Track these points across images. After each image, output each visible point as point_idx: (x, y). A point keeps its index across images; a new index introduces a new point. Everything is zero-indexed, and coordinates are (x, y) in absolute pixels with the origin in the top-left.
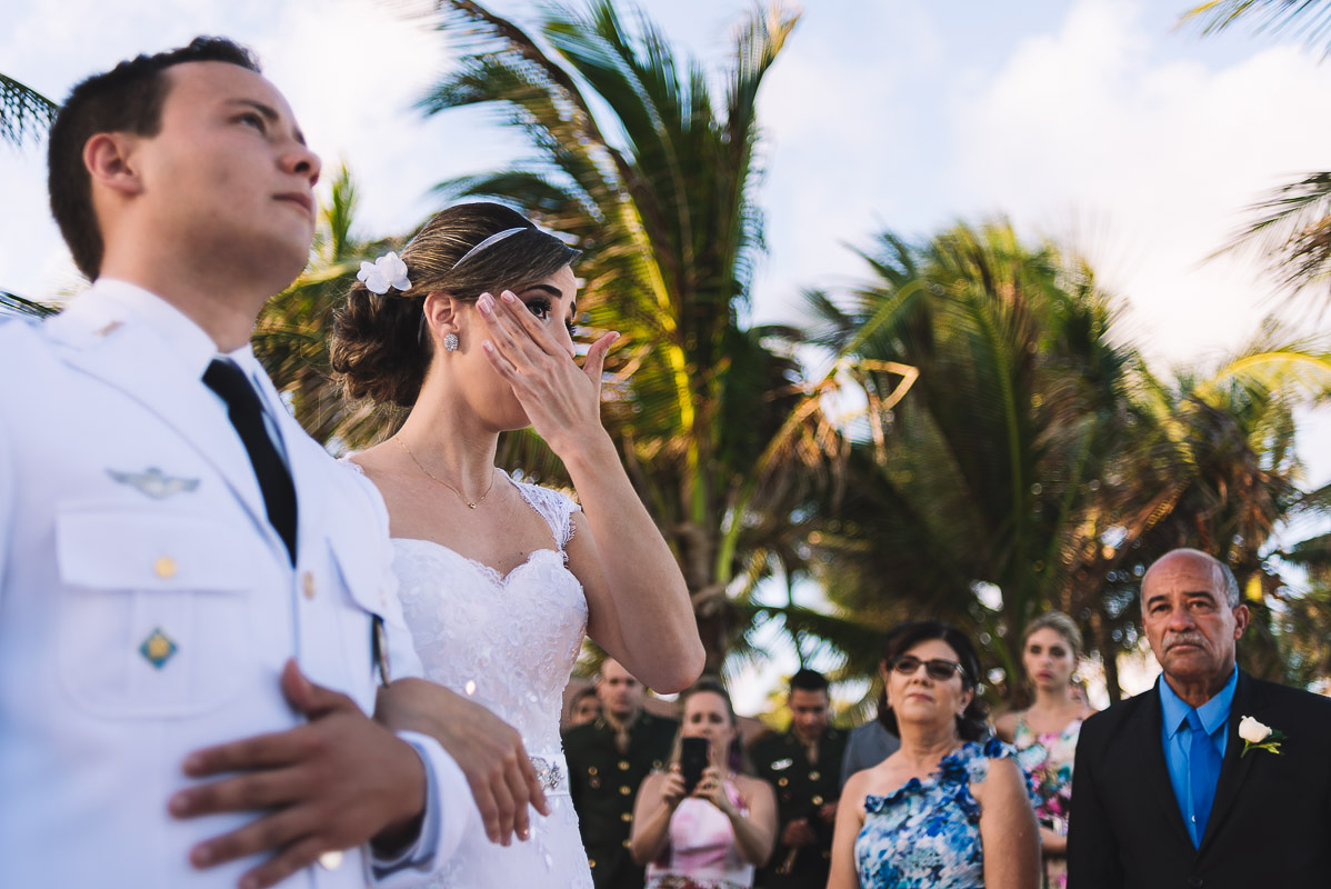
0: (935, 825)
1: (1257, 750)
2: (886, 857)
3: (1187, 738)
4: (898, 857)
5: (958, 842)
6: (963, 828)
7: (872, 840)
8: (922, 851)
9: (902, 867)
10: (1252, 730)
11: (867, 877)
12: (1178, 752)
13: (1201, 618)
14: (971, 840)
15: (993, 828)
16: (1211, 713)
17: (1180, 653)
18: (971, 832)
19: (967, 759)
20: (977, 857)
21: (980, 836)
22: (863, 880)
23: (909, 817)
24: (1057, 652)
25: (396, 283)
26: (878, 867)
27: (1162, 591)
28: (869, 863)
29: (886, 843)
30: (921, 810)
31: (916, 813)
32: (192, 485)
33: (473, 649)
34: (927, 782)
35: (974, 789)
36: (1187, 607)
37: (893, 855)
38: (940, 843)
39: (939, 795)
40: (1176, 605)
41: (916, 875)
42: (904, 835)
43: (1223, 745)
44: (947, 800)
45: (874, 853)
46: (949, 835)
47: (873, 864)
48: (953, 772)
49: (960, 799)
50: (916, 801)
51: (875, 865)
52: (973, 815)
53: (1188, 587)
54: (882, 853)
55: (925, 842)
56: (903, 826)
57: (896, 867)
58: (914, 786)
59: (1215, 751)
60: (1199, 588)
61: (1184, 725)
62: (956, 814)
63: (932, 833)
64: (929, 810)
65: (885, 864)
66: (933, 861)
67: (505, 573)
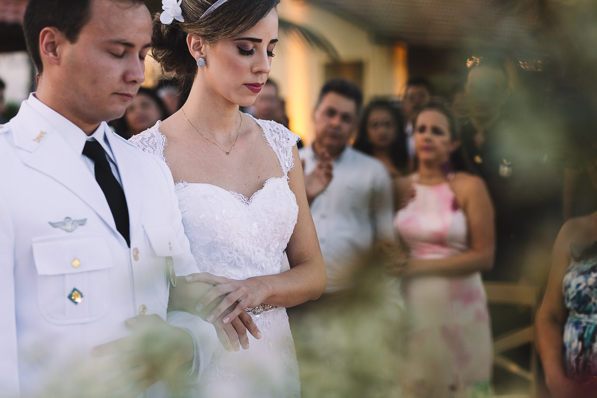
2: (581, 288)
4: (588, 289)
7: (573, 276)
9: (590, 295)
11: (568, 299)
22: (566, 301)
25: (177, 17)
26: (575, 294)
28: (570, 291)
29: (581, 279)
32: (82, 222)
33: (232, 243)
37: (585, 288)
45: (574, 284)
47: (572, 292)
51: (573, 292)
54: (578, 285)
57: (586, 296)
65: (579, 293)
67: (249, 196)
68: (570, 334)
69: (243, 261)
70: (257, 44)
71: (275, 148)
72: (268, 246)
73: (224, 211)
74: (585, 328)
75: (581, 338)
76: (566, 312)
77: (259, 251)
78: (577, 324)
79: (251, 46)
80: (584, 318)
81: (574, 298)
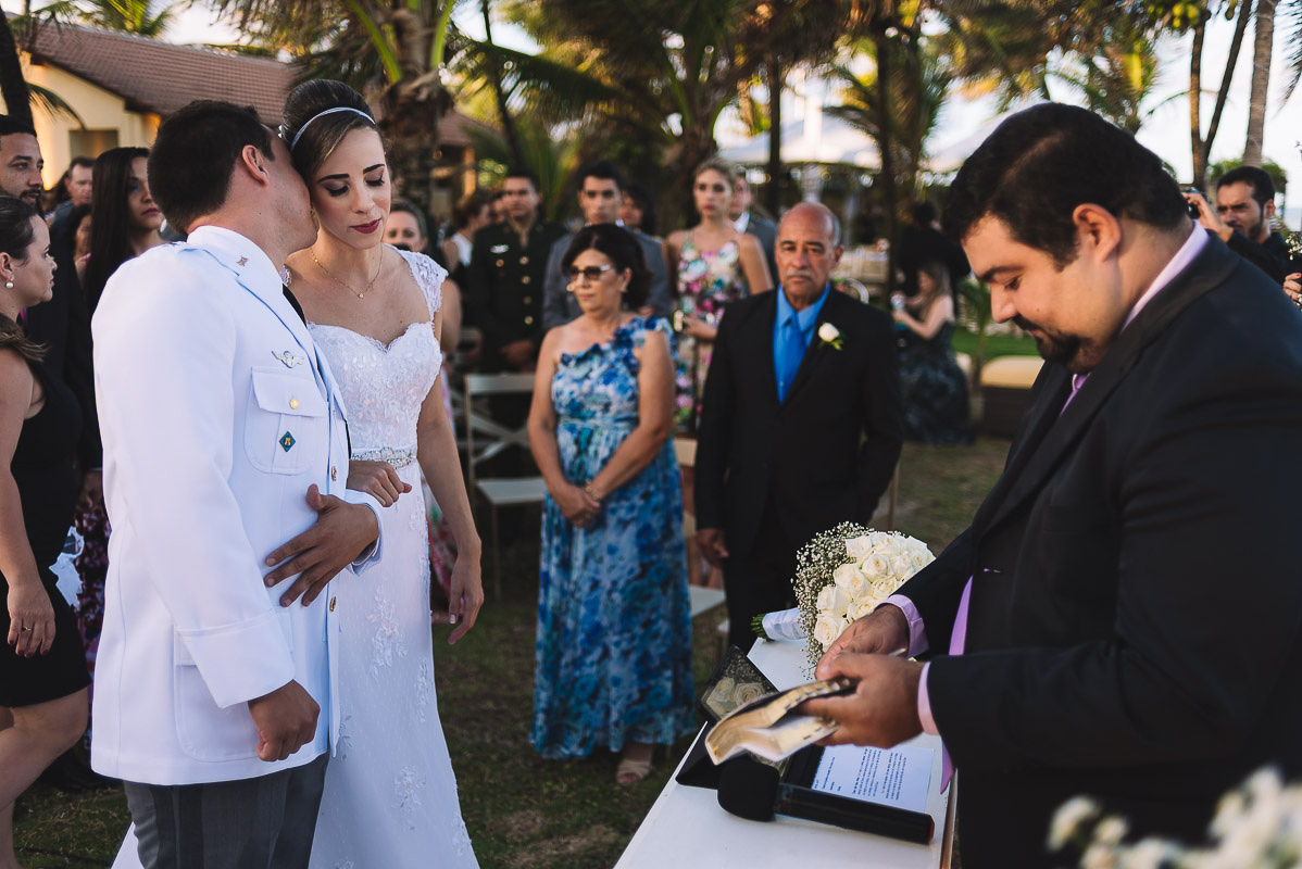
0: (608, 377)
1: (828, 345)
2: (574, 395)
3: (789, 331)
4: (582, 396)
5: (622, 389)
6: (626, 379)
7: (564, 383)
8: (598, 395)
9: (584, 403)
10: (828, 332)
12: (782, 338)
13: (814, 259)
14: (631, 387)
15: (647, 379)
16: (806, 316)
17: (796, 283)
18: (632, 381)
19: (633, 330)
20: (635, 398)
21: (638, 384)
23: (591, 370)
24: (718, 188)
26: (568, 401)
27: (793, 238)
28: (562, 397)
29: (574, 387)
30: (601, 365)
31: (597, 368)
34: (605, 346)
35: (636, 352)
36: (805, 251)
37: (579, 395)
38: (610, 390)
39: (612, 356)
40: (799, 248)
41: (593, 408)
42: (587, 383)
43: (809, 338)
44: (617, 360)
45: (567, 391)
46: (617, 384)
47: (565, 399)
48: (623, 340)
49: (626, 360)
50: (596, 359)
52: (634, 370)
53: (808, 237)
54: (572, 393)
55: (601, 389)
56: (587, 377)
57: (580, 403)
58: (596, 350)
59: (803, 341)
60: (816, 239)
61: (789, 322)
62: (622, 369)
63: (606, 382)
64: (605, 366)
65: (573, 401)
66: (605, 401)
67: (388, 343)
68: (565, 439)
69: (374, 415)
70: (347, 179)
71: (422, 285)
72: (404, 398)
73: (355, 360)
74: (580, 433)
75: (577, 442)
76: (557, 417)
77: (393, 404)
78: (572, 429)
79: (340, 184)
80: (579, 424)
81: (567, 406)
